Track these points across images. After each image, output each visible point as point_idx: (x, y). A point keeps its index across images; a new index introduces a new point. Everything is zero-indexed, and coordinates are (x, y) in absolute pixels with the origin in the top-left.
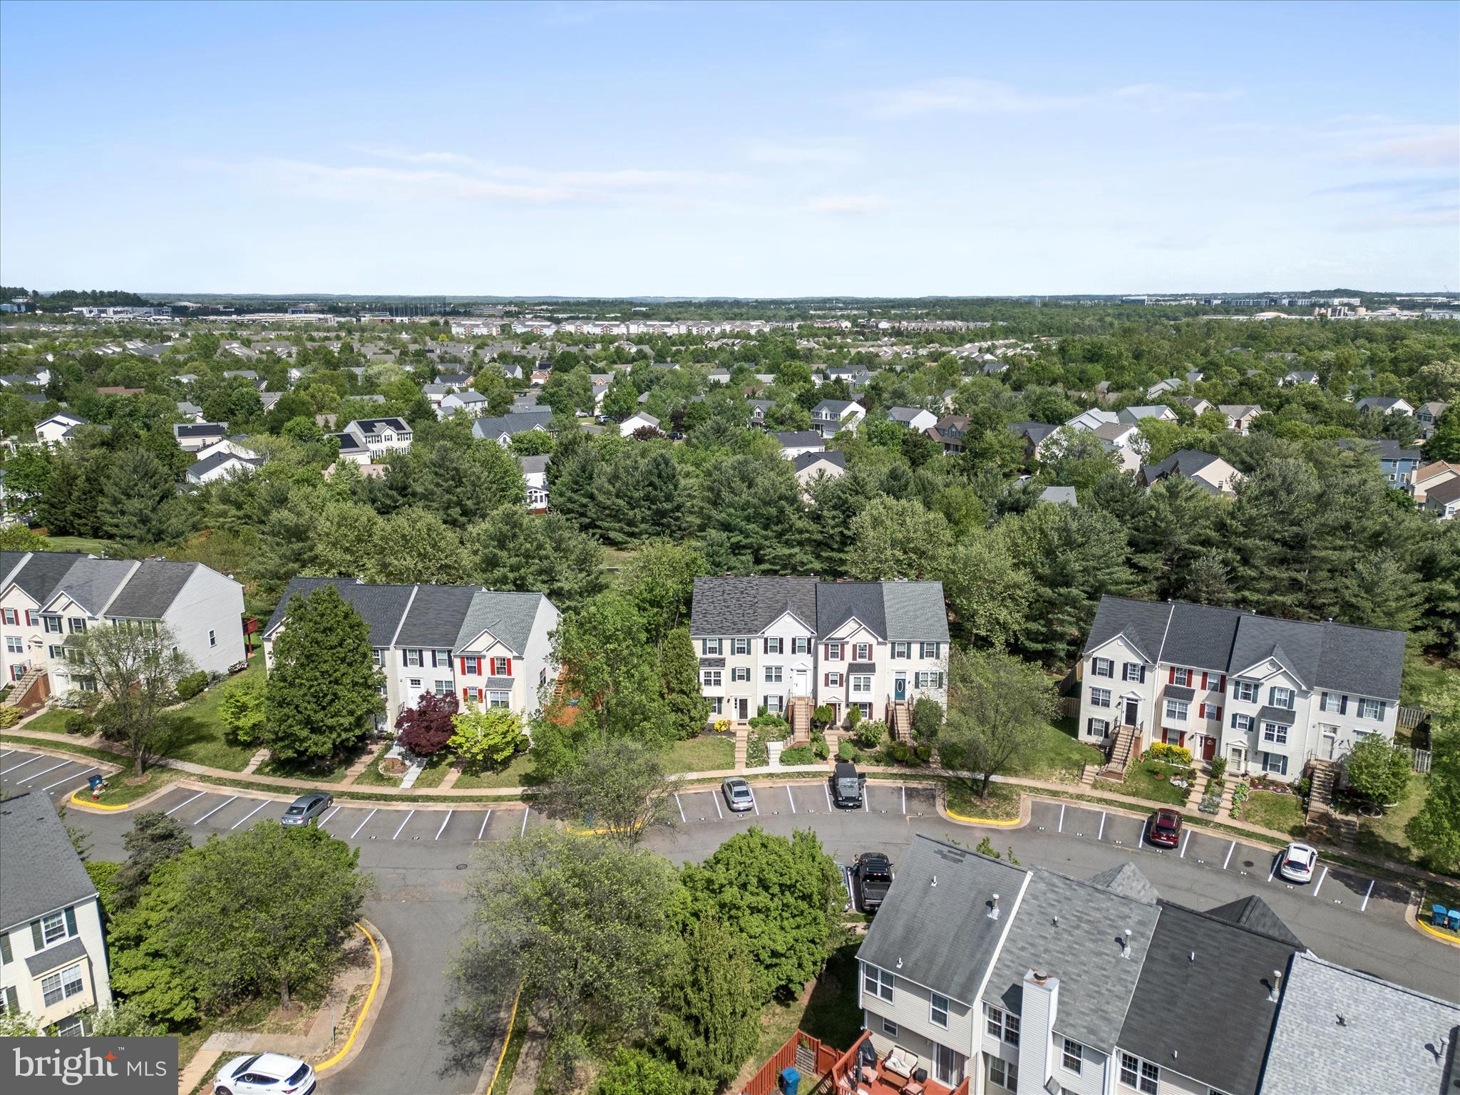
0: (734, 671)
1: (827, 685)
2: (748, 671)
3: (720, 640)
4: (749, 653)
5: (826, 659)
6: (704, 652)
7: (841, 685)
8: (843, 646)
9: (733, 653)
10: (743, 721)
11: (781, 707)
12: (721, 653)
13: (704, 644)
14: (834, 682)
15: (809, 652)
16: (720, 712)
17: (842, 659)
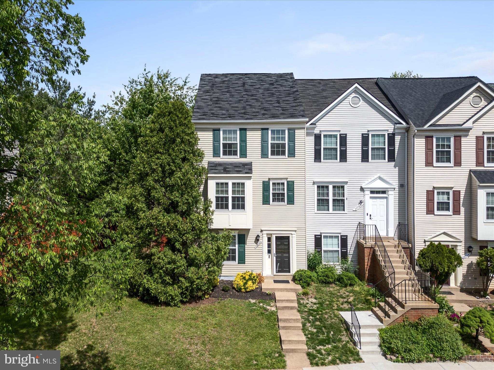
0: (266, 186)
1: (430, 211)
2: (291, 185)
3: (243, 130)
4: (292, 154)
5: (429, 163)
6: (216, 154)
7: (457, 212)
8: (458, 139)
9: (264, 155)
10: (283, 276)
11: (344, 255)
12: (244, 154)
13: (216, 139)
14: (444, 206)
15: (391, 158)
16: (242, 261)
17: (458, 163)
